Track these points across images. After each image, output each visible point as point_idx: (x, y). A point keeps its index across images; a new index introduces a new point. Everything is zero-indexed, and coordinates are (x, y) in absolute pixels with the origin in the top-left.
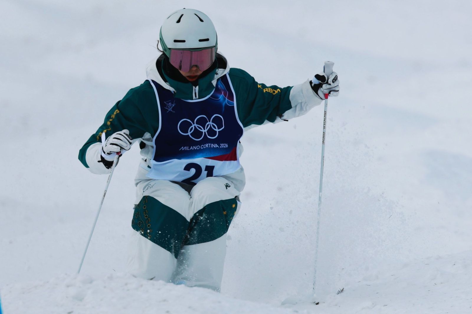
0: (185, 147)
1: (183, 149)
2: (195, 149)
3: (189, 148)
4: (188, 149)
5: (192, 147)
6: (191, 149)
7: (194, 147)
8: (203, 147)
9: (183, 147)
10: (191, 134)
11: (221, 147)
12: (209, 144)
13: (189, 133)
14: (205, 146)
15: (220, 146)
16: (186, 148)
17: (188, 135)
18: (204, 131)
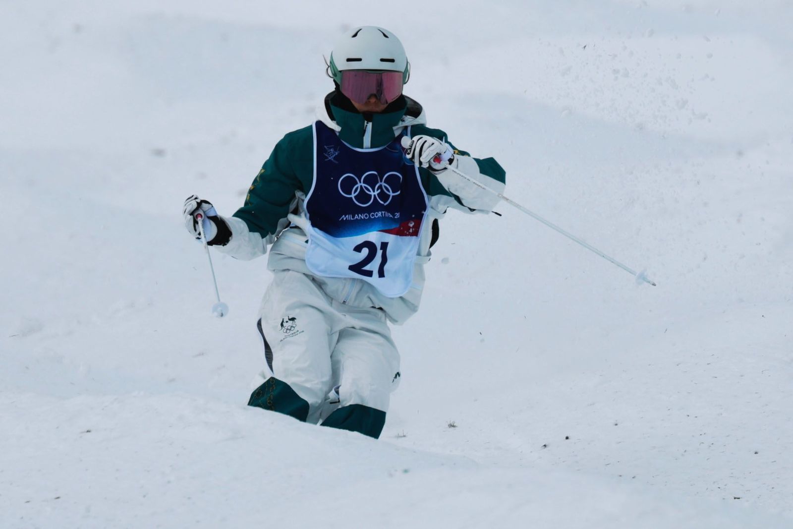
0: (347, 216)
1: (345, 219)
2: (363, 218)
3: (353, 217)
4: (352, 219)
5: (356, 215)
6: (355, 218)
7: (360, 215)
8: (373, 215)
9: (344, 216)
10: (355, 197)
11: (396, 217)
12: (383, 212)
13: (353, 196)
14: (377, 215)
15: (394, 216)
16: (349, 217)
17: (351, 198)
18: (374, 193)
